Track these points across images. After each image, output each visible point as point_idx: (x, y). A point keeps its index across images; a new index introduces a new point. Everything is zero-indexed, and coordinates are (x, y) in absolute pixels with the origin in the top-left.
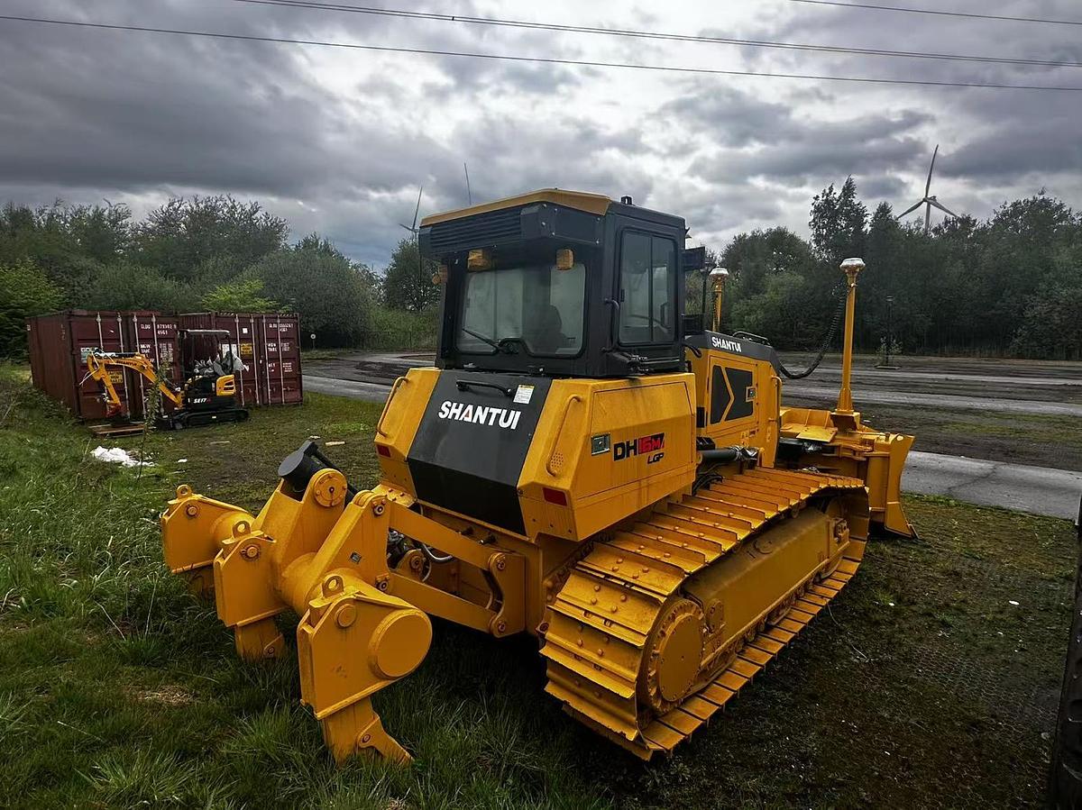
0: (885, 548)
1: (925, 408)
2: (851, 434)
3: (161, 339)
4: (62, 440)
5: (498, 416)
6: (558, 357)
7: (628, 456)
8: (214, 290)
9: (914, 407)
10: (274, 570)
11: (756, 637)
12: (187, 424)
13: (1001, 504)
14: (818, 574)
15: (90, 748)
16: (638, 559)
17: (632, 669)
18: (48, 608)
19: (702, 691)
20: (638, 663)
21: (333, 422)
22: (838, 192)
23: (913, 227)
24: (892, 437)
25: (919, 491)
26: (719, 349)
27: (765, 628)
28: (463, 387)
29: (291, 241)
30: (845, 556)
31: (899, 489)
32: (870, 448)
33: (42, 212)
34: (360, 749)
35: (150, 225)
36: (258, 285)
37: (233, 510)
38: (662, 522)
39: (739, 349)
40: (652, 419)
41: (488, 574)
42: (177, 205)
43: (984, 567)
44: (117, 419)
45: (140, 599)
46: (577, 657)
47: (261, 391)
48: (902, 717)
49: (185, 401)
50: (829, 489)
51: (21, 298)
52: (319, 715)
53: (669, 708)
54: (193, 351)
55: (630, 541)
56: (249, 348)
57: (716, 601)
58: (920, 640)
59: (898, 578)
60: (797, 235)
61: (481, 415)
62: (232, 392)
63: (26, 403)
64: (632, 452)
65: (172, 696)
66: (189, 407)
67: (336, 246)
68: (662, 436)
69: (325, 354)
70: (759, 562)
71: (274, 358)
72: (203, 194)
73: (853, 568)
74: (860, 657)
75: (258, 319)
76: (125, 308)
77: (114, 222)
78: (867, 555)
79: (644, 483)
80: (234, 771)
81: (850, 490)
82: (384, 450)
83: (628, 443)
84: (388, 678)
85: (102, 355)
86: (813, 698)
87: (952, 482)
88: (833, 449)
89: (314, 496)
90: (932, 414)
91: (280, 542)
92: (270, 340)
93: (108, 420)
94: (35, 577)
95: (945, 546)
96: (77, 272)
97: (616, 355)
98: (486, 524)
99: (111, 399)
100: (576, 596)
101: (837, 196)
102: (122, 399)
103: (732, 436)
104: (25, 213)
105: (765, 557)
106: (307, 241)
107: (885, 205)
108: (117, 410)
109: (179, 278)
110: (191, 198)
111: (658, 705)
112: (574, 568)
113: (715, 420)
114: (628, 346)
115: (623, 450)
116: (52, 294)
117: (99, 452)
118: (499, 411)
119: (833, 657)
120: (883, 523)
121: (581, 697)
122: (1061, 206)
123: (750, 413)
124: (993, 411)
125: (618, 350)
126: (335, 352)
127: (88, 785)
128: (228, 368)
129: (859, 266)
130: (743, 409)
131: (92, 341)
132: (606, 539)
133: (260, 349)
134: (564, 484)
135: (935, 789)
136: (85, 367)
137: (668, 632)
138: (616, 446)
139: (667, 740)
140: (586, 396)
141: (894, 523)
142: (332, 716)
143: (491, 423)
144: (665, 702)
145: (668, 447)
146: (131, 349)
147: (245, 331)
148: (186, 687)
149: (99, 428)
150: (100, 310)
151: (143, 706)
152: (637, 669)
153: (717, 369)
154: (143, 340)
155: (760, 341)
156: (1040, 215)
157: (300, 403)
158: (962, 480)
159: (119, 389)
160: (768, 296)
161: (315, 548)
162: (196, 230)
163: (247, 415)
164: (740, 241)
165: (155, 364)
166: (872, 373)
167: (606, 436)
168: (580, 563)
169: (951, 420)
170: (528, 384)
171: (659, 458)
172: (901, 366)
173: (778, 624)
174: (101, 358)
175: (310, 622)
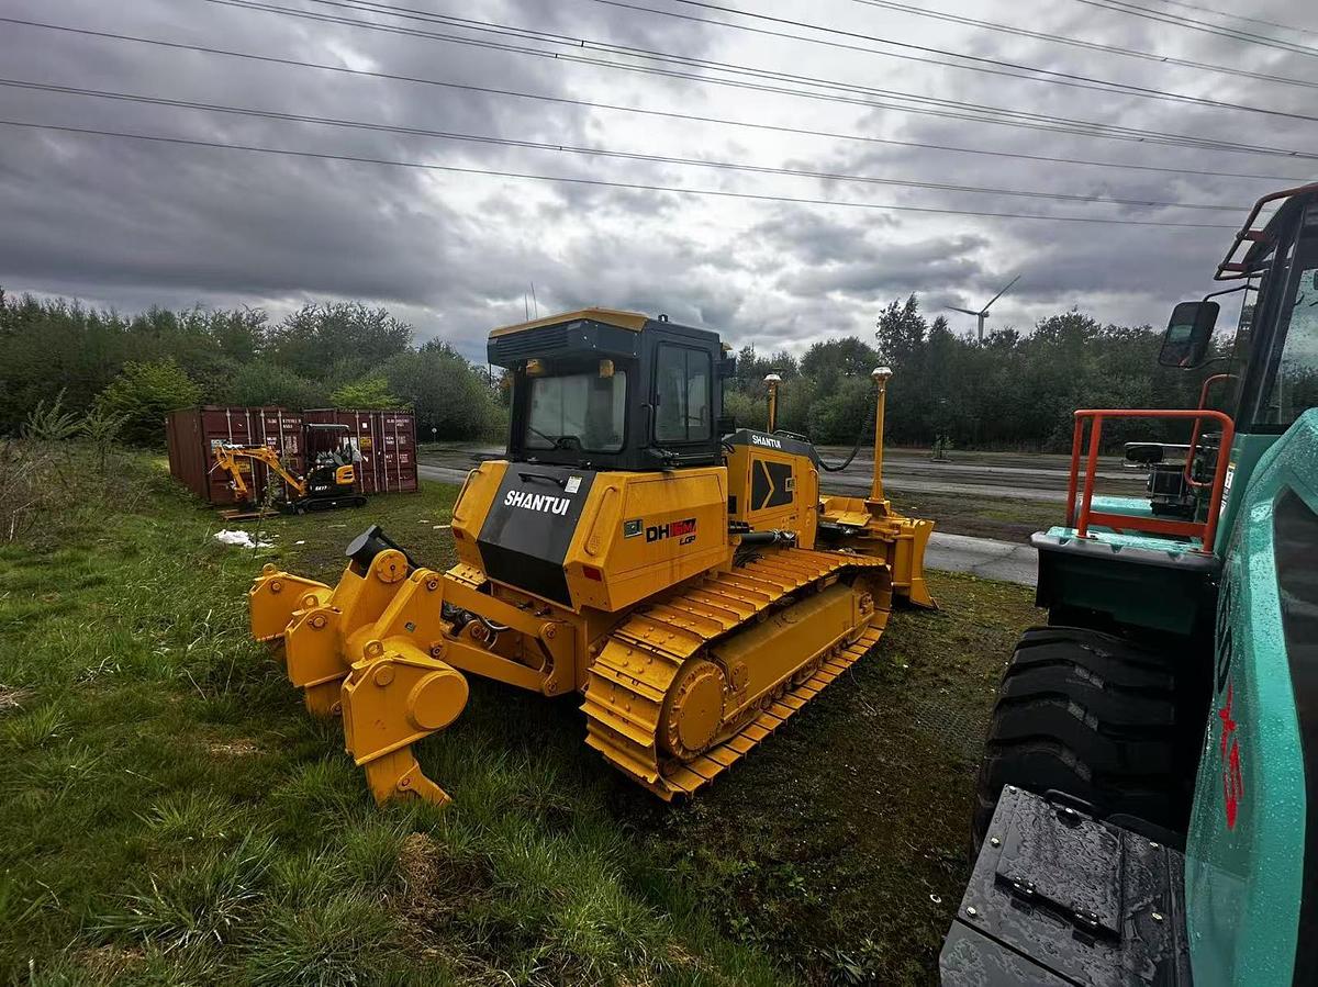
0: (909, 618)
1: (968, 496)
2: (883, 520)
3: (286, 432)
4: (190, 524)
5: (552, 503)
6: (605, 453)
7: (660, 538)
8: (343, 389)
9: (958, 495)
10: (339, 638)
11: (783, 695)
12: (309, 509)
13: (1015, 581)
14: (844, 640)
15: (153, 793)
16: (666, 627)
17: (652, 722)
18: (139, 673)
19: (728, 741)
20: (657, 716)
21: (443, 507)
22: (902, 305)
23: (965, 338)
24: (916, 522)
25: (947, 569)
26: (759, 445)
27: (792, 686)
28: (525, 478)
29: (416, 344)
30: (871, 624)
31: (922, 567)
32: (897, 532)
33: (184, 315)
34: (399, 791)
35: (286, 328)
36: (383, 383)
37: (315, 586)
38: (695, 595)
39: (778, 446)
40: (683, 507)
41: (539, 641)
42: (310, 311)
43: (991, 633)
44: (244, 505)
45: (223, 665)
46: (610, 713)
47: (379, 480)
48: (896, 761)
49: (307, 489)
50: (849, 567)
51: (164, 393)
52: (358, 762)
53: (690, 756)
54: (314, 444)
55: (664, 612)
56: (369, 441)
57: (741, 664)
58: (925, 696)
59: (915, 644)
60: (867, 344)
61: (538, 503)
62: (351, 480)
63: (157, 488)
64: (664, 534)
65: (239, 749)
66: (311, 494)
67: (457, 349)
68: (693, 521)
69: (443, 446)
70: (785, 630)
71: (391, 450)
72: (335, 300)
73: (877, 635)
74: (870, 712)
75: (377, 416)
76: (254, 405)
77: (252, 325)
78: (889, 622)
79: (676, 562)
80: (282, 812)
81: (871, 567)
82: (459, 533)
83: (660, 527)
84: (424, 730)
85: (230, 447)
86: (824, 746)
87: (976, 560)
88: (867, 532)
89: (376, 573)
90: (973, 502)
91: (345, 614)
92: (387, 434)
93: (234, 505)
94: (133, 646)
95: (960, 616)
96: (217, 371)
97: (653, 451)
98: (542, 598)
99: (238, 486)
100: (613, 660)
101: (900, 311)
102: (250, 486)
103: (770, 522)
104: (168, 315)
105: (790, 626)
106: (430, 345)
107: (941, 319)
108: (244, 496)
109: (311, 377)
110: (323, 304)
111: (679, 753)
112: (612, 635)
113: (756, 505)
114: (664, 442)
115: (657, 533)
116: (191, 390)
117: (221, 535)
118: (553, 499)
119: (848, 711)
120: (908, 597)
121: (615, 748)
122: (1092, 322)
123: (791, 501)
124: (1025, 500)
125: (654, 447)
126: (455, 445)
127: (144, 824)
128: (347, 459)
129: (886, 374)
130: (783, 498)
131: (222, 434)
132: (642, 609)
133: (379, 442)
134: (599, 563)
135: (912, 823)
136: (215, 457)
137: (688, 690)
138: (649, 530)
139: (690, 784)
140: (620, 486)
141: (919, 595)
142: (372, 762)
143: (546, 510)
144: (686, 751)
145: (698, 532)
146: (258, 442)
147: (365, 425)
148: (256, 740)
149: (227, 513)
150: (230, 405)
151: (210, 756)
152: (656, 722)
153: (757, 464)
154: (269, 434)
155: (801, 439)
156: (1072, 329)
157: (415, 491)
158: (985, 559)
159: (246, 477)
160: (840, 398)
161: (375, 619)
162: (329, 334)
163: (365, 501)
164: (818, 349)
165: (280, 455)
166: (927, 466)
167: (638, 521)
168: (618, 631)
169: (986, 507)
170: (577, 476)
171: (691, 539)
172: (954, 460)
173: (805, 683)
174: (229, 449)
175: (352, 682)
